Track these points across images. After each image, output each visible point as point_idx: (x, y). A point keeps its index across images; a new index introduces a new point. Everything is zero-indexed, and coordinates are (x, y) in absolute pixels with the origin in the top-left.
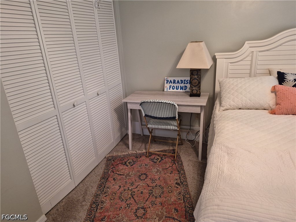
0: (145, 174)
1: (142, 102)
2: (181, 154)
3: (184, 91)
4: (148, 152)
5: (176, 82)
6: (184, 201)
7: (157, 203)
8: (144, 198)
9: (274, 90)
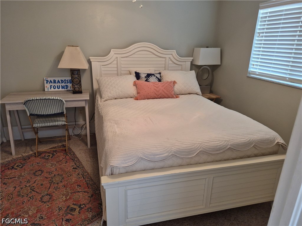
0: (39, 170)
1: (27, 100)
2: (71, 147)
3: (66, 90)
4: (37, 152)
5: (57, 82)
6: (84, 178)
7: (60, 187)
8: (45, 188)
9: (135, 84)
